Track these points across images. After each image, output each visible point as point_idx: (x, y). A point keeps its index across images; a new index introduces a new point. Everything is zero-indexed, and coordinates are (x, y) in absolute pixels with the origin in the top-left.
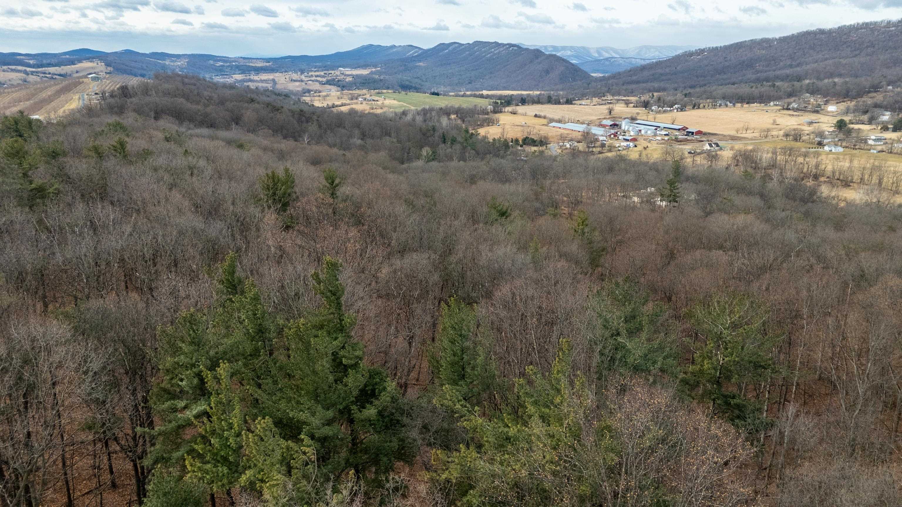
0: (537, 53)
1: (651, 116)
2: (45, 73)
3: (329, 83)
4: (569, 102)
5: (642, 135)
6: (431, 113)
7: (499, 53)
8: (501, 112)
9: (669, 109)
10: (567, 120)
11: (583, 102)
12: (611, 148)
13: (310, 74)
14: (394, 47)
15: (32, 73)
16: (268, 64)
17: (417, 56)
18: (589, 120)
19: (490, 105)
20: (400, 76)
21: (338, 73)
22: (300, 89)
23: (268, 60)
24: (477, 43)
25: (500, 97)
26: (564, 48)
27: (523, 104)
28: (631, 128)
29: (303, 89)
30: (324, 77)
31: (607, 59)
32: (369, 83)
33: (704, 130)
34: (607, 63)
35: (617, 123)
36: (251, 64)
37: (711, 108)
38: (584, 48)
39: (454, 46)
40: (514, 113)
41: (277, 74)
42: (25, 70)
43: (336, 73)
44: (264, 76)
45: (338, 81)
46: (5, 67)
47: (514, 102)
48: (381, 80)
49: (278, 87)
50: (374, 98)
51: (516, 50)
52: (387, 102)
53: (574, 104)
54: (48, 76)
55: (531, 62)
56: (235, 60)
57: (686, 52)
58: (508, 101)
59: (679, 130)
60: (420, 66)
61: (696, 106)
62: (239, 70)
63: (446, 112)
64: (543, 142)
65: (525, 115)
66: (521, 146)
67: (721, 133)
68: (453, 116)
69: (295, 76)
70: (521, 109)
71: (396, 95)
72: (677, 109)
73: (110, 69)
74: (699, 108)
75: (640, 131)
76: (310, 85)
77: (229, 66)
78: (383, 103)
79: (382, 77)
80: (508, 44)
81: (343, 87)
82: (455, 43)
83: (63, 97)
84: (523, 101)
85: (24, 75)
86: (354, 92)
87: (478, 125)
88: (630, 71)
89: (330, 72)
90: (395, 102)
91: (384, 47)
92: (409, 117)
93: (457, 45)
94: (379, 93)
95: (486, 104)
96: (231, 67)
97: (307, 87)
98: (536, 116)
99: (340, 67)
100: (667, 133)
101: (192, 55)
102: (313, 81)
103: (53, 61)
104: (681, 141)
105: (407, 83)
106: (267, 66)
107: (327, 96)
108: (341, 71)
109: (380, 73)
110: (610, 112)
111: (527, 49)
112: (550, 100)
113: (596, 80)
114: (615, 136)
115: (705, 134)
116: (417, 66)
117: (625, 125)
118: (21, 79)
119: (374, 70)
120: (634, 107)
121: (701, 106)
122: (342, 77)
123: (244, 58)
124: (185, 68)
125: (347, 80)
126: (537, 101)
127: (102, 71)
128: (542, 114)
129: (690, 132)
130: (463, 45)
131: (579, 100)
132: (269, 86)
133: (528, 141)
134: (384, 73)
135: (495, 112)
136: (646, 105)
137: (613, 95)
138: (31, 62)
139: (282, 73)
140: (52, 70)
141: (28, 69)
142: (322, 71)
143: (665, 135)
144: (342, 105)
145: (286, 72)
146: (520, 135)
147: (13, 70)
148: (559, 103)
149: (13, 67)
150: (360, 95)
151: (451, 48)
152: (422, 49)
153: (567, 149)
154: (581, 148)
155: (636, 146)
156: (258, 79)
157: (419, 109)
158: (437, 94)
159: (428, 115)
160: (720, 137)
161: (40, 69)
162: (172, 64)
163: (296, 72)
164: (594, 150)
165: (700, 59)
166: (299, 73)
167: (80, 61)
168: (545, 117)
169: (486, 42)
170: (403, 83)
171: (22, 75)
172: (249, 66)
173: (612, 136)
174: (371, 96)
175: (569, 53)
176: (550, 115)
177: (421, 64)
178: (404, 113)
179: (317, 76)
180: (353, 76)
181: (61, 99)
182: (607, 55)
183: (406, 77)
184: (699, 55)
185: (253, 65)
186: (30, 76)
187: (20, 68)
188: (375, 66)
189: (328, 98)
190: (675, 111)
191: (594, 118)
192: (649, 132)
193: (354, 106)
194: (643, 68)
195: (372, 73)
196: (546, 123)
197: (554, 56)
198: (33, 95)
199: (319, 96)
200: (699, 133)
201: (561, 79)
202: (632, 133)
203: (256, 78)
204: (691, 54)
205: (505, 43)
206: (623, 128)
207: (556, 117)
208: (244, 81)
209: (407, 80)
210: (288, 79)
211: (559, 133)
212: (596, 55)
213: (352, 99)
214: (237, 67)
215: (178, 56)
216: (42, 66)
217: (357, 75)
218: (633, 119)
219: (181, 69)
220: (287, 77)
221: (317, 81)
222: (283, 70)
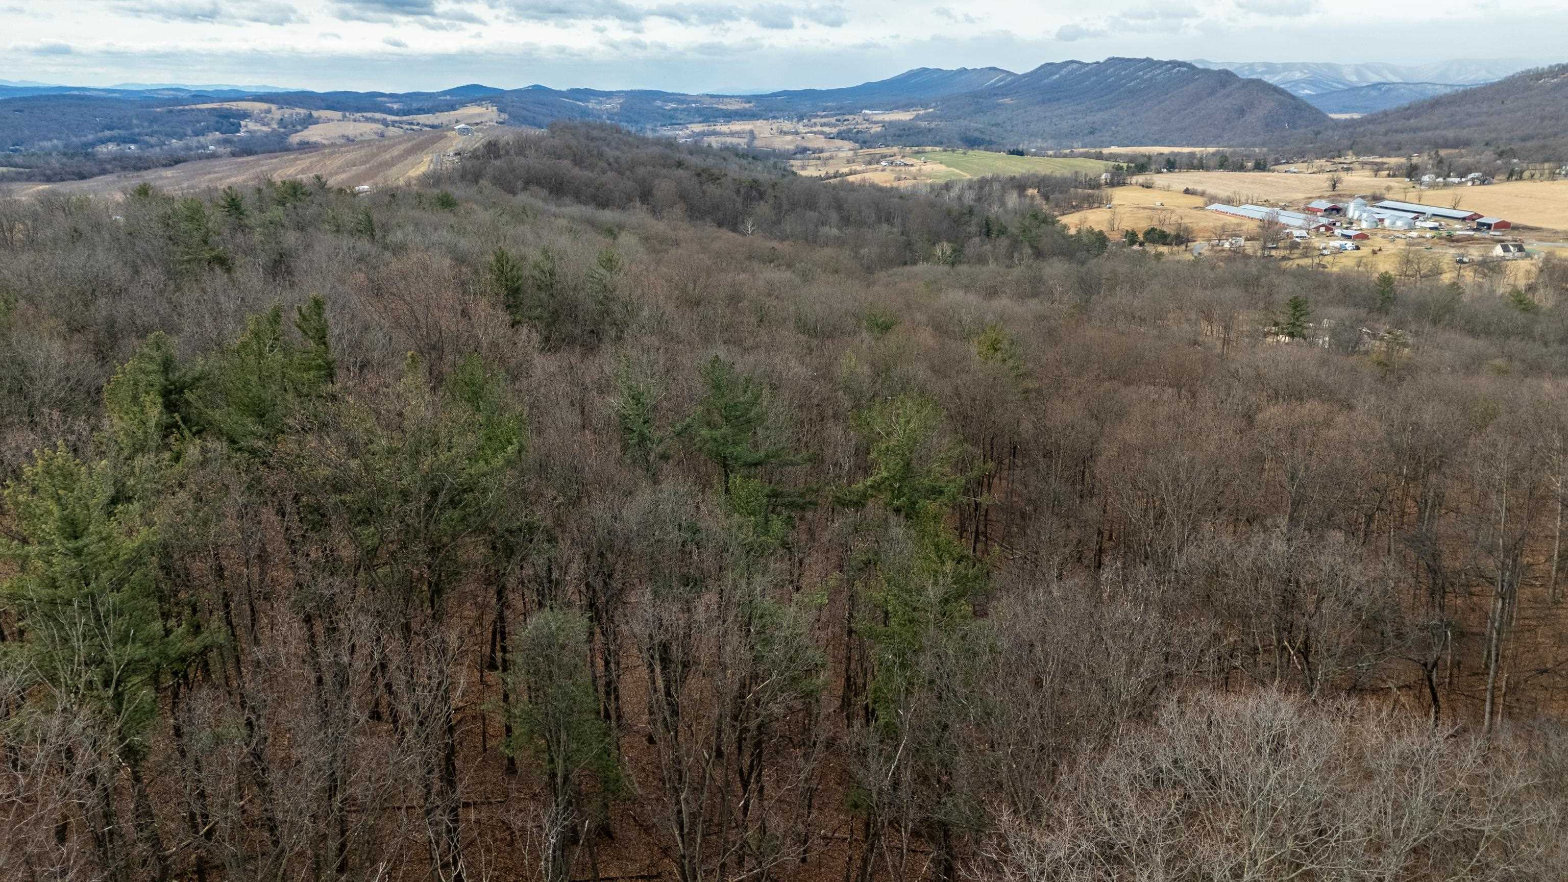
0: (1225, 78)
1: (1412, 195)
2: (412, 124)
3: (841, 136)
4: (1260, 167)
5: (1384, 229)
6: (991, 186)
7: (1151, 79)
8: (1124, 184)
9: (1457, 180)
10: (1243, 199)
11: (1292, 168)
12: (1307, 251)
13: (813, 120)
14: (963, 71)
15: (394, 123)
16: (747, 106)
17: (1002, 86)
18: (1290, 199)
19: (1106, 172)
20: (963, 122)
21: (859, 119)
22: (791, 147)
23: (748, 99)
24: (1113, 62)
25: (1131, 159)
26: (1288, 67)
27: (1169, 171)
28: (1365, 215)
29: (797, 147)
30: (834, 126)
31: (1374, 86)
32: (908, 135)
33: (1513, 220)
34: (1374, 93)
35: (1340, 205)
36: (721, 106)
37: (1547, 179)
38: (1329, 66)
39: (1070, 68)
40: (1148, 186)
41: (759, 123)
42: (385, 119)
43: (856, 122)
44: (737, 126)
45: (858, 132)
46: (358, 115)
47: (1153, 167)
48: (930, 130)
49: (757, 143)
50: (908, 161)
51: (1183, 73)
52: (928, 168)
53: (1273, 171)
54: (415, 127)
55: (1212, 93)
56: (697, 99)
57: (1529, 71)
58: (1142, 166)
59: (1464, 219)
60: (1003, 104)
61: (1513, 175)
62: (701, 116)
63: (1020, 185)
64: (1182, 238)
65: (1167, 189)
66: (1141, 244)
67: (1550, 226)
68: (1030, 192)
69: (787, 125)
70: (1161, 180)
71: (946, 156)
72: (1473, 180)
73: (504, 116)
74: (1521, 178)
75: (1382, 220)
76: (810, 140)
77: (684, 110)
78: (920, 170)
79: (933, 125)
80: (1170, 62)
81: (864, 142)
82: (1072, 62)
83: (411, 159)
84: (1171, 165)
85: (382, 127)
86: (878, 151)
87: (1073, 207)
88: (1408, 108)
89: (846, 117)
90: (943, 168)
91: (947, 72)
92: (955, 192)
93: (1075, 66)
94: (918, 152)
95: (1099, 169)
96: (688, 111)
97: (805, 144)
98: (1187, 191)
99: (866, 108)
100: (1437, 224)
101: (632, 91)
102: (815, 133)
103: (427, 104)
104: (1458, 241)
105: (977, 134)
106: (745, 109)
107: (831, 158)
108: (865, 115)
109: (930, 118)
110: (1334, 186)
111: (1206, 71)
112: (1224, 164)
113: (1337, 124)
114: (1328, 229)
115: (1516, 228)
116: (999, 105)
117: (1353, 210)
118: (376, 133)
119: (922, 112)
120: (1389, 176)
121: (1526, 174)
122: (866, 125)
123: (712, 96)
124: (616, 114)
125: (873, 131)
126: (1197, 164)
127: (491, 121)
128: (1199, 188)
129: (1484, 224)
130: (1088, 64)
131: (1288, 163)
132: (742, 142)
133: (1156, 236)
134: (939, 117)
135: (1112, 184)
136: (1412, 172)
137: (1357, 154)
138: (395, 106)
139: (767, 119)
140: (422, 118)
141: (390, 118)
142: (832, 116)
143: (1431, 229)
144: (851, 174)
145: (774, 118)
146: (1142, 225)
147: (367, 120)
148: (1241, 168)
149: (369, 115)
150: (885, 157)
151: (1064, 72)
152: (1013, 74)
153: (1223, 250)
154: (1249, 251)
155: (1358, 248)
156: (727, 131)
157: (975, 178)
158: (1021, 153)
159: (987, 189)
160: (1545, 233)
161: (405, 118)
162: (598, 107)
163: (790, 119)
164: (1273, 253)
165: (1557, 85)
166: (795, 120)
167: (463, 105)
168: (1203, 194)
169: (1129, 60)
170: (969, 134)
171: (379, 127)
172: (717, 110)
173: (1322, 229)
174: (903, 157)
175: (1298, 75)
176: (1211, 190)
177: (1007, 100)
178: (947, 187)
179: (823, 125)
180: (884, 124)
181: (406, 162)
182: (1375, 79)
183: (976, 124)
184: (1556, 76)
185: (724, 107)
186: (391, 128)
187: (378, 116)
188: (925, 106)
189: (831, 161)
190: (1469, 184)
191: (1300, 196)
192: (1399, 223)
193: (867, 176)
194: (1436, 103)
195: (917, 117)
196: (1202, 205)
197: (1258, 82)
198: (374, 155)
199: (819, 158)
200: (1503, 226)
201: (1267, 125)
202: (1364, 225)
203: (724, 128)
204: (1538, 75)
205: (1166, 59)
206: (1350, 215)
207: (1223, 194)
208: (704, 134)
209: (977, 130)
210: (774, 131)
211: (1219, 224)
212: (1354, 79)
213: (870, 163)
214: (698, 111)
215: (609, 95)
216: (408, 113)
217: (890, 122)
218: (1376, 198)
219: (611, 116)
220: (774, 126)
221: (822, 133)
222: (771, 115)
